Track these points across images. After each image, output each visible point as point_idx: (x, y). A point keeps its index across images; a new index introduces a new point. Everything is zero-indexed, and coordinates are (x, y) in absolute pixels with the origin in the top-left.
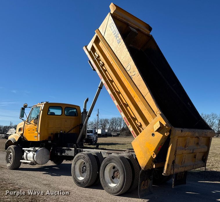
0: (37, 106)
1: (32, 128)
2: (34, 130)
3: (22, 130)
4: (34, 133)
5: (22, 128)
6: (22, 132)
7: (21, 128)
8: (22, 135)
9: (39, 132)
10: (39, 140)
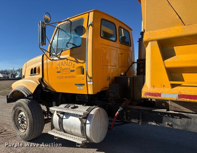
0: (71, 20)
1: (67, 67)
2: (73, 71)
3: (39, 72)
4: (73, 77)
5: (39, 68)
6: (40, 76)
7: (35, 68)
8: (42, 80)
9: (90, 74)
10: (91, 92)
